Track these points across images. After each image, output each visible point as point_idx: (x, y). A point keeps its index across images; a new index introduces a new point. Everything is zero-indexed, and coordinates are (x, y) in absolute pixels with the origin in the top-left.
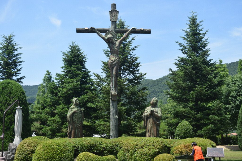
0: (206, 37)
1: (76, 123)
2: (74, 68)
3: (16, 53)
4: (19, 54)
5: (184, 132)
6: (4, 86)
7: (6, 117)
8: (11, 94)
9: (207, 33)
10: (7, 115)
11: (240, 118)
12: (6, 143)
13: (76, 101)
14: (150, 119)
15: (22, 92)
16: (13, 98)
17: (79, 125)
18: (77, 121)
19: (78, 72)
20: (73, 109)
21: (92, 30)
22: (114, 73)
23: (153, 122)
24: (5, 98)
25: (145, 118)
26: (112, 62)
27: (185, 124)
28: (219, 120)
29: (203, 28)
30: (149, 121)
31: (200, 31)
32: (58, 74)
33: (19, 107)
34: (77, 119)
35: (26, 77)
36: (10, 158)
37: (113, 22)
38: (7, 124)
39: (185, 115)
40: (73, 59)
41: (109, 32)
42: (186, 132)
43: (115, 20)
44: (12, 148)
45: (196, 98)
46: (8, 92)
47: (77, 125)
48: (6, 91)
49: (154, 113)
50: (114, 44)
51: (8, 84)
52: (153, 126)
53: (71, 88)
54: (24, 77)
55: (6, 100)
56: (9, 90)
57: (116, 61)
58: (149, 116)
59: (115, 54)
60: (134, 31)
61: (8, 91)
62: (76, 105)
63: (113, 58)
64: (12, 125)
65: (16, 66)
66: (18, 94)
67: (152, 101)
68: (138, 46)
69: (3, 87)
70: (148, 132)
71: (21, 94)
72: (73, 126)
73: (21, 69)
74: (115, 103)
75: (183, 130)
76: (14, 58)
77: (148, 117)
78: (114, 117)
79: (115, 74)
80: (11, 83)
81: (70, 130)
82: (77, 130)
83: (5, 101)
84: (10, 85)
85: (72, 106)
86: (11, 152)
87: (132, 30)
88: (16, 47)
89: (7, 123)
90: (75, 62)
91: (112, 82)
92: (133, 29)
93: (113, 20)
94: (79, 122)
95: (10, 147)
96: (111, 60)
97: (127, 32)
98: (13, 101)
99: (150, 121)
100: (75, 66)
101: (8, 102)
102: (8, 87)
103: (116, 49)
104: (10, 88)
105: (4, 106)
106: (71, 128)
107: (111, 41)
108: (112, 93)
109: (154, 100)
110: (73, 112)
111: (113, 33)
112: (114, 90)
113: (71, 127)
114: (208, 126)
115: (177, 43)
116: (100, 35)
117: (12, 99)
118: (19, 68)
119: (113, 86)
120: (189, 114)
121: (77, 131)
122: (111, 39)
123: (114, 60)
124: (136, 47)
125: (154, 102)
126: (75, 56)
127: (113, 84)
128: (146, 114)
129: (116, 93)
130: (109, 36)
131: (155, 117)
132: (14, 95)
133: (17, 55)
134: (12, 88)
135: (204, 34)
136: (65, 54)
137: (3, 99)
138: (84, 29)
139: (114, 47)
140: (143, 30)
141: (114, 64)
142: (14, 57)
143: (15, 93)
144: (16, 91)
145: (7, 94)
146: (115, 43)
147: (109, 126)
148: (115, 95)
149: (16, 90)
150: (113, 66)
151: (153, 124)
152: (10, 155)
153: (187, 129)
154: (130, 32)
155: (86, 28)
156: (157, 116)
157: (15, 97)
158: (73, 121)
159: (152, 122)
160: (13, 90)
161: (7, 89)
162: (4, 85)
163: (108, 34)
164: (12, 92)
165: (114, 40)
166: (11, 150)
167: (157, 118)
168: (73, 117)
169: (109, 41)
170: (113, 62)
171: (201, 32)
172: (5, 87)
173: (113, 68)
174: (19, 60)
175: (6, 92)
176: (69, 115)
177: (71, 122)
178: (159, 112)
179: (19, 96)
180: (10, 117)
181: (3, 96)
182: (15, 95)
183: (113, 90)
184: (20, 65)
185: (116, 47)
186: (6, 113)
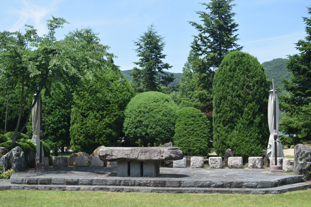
6: (237, 61)
7: (247, 105)
8: (250, 71)
10: (248, 103)
12: (251, 144)
16: (253, 77)
24: (242, 78)
36: (305, 168)
38: (250, 117)
44: (306, 152)
46: (245, 68)
48: (241, 68)
56: (245, 65)
64: (256, 117)
65: (230, 32)
66: (259, 72)
69: (235, 62)
73: (236, 36)
80: (246, 55)
83: (242, 82)
86: (304, 158)
88: (229, 4)
95: (303, 150)
98: (253, 82)
101: (247, 84)
102: (243, 62)
104: (246, 63)
105: (242, 89)
117: (252, 79)
134: (249, 62)
143: (255, 70)
144: (255, 67)
145: (243, 72)
152: (304, 163)
157: (256, 76)
160: (250, 66)
161: (242, 64)
162: (236, 58)
164: (250, 68)
166: (304, 155)
172: (239, 61)
174: (233, 23)
175: (242, 70)
180: (252, 106)
181: (239, 75)
182: (256, 73)
186: (246, 101)
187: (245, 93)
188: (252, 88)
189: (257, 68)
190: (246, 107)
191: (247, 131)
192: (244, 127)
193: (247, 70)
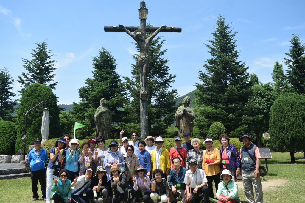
0: (234, 39)
1: (104, 124)
2: (104, 71)
3: (48, 60)
4: (52, 61)
5: (217, 133)
6: (33, 89)
8: (40, 97)
9: (236, 34)
10: (36, 118)
11: (272, 118)
13: (103, 101)
14: (183, 119)
15: (51, 95)
17: (107, 126)
18: (104, 122)
19: (108, 76)
20: (100, 110)
21: (121, 29)
22: (144, 71)
23: (187, 123)
24: (34, 101)
25: (178, 118)
26: (141, 59)
27: (218, 125)
28: (252, 120)
29: (231, 30)
30: (181, 121)
31: (228, 33)
32: (89, 79)
33: (46, 109)
34: (104, 120)
35: (58, 83)
37: (142, 20)
38: (35, 127)
39: (217, 116)
40: (102, 63)
41: (138, 30)
42: (220, 132)
43: (144, 18)
45: (228, 98)
46: (37, 95)
47: (105, 126)
48: (35, 94)
49: (187, 113)
50: (143, 42)
51: (37, 87)
52: (186, 126)
53: (100, 91)
54: (56, 83)
55: (35, 103)
57: (146, 59)
58: (182, 116)
59: (144, 52)
60: (164, 29)
61: (37, 93)
62: (104, 106)
63: (143, 55)
65: (49, 72)
66: (46, 97)
67: (184, 100)
68: (167, 50)
69: (32, 90)
70: (181, 133)
71: (50, 97)
72: (100, 127)
73: (54, 75)
74: (145, 104)
75: (216, 131)
76: (47, 65)
77: (180, 117)
78: (144, 117)
79: (145, 73)
80: (40, 86)
81: (97, 131)
82: (105, 131)
84: (39, 88)
85: (99, 107)
87: (162, 28)
88: (49, 54)
89: (35, 125)
90: (105, 66)
91: (142, 81)
92: (163, 26)
93: (142, 18)
94: (107, 123)
96: (141, 58)
97: (157, 30)
99: (183, 121)
100: (105, 70)
103: (145, 47)
104: (39, 91)
106: (99, 130)
107: (140, 38)
108: (142, 93)
109: (186, 99)
110: (100, 112)
111: (143, 31)
112: (144, 89)
113: (98, 128)
114: (242, 126)
115: (206, 46)
116: (129, 33)
118: (51, 74)
119: (142, 85)
120: (221, 115)
121: (105, 133)
122: (140, 36)
123: (144, 57)
124: (164, 51)
125: (187, 101)
126: (105, 60)
127: (142, 83)
128: (179, 114)
129: (146, 92)
130: (138, 33)
131: (188, 117)
132: (43, 98)
133: (50, 62)
134: (41, 91)
135: (233, 36)
136: (95, 60)
137: (32, 101)
138: (113, 27)
139: (144, 44)
140: (174, 28)
141: (144, 62)
142: (47, 63)
143: (44, 96)
144: (45, 94)
145: (35, 97)
146: (145, 41)
147: (139, 128)
148: (145, 94)
149: (45, 92)
150: (143, 64)
151: (186, 124)
153: (221, 130)
154: (160, 30)
155: (115, 26)
156: (191, 116)
158: (100, 122)
159: (185, 122)
160: (42, 93)
161: (36, 91)
162: (33, 88)
163: (138, 32)
164: (41, 95)
165: (143, 37)
167: (190, 118)
168: (101, 118)
169: (139, 38)
170: (143, 59)
171: (230, 35)
172: (34, 90)
173: (142, 66)
174: (52, 67)
175: (35, 95)
176: (96, 115)
177: (99, 123)
178: (192, 112)
179: (48, 98)
180: (38, 120)
181: (32, 99)
183: (142, 89)
184: (52, 71)
185: (146, 45)
186: (35, 116)
187: (35, 111)
188: (40, 108)
189: (46, 94)
190: (34, 121)
191: (32, 137)
192: (31, 134)
193: (39, 96)
